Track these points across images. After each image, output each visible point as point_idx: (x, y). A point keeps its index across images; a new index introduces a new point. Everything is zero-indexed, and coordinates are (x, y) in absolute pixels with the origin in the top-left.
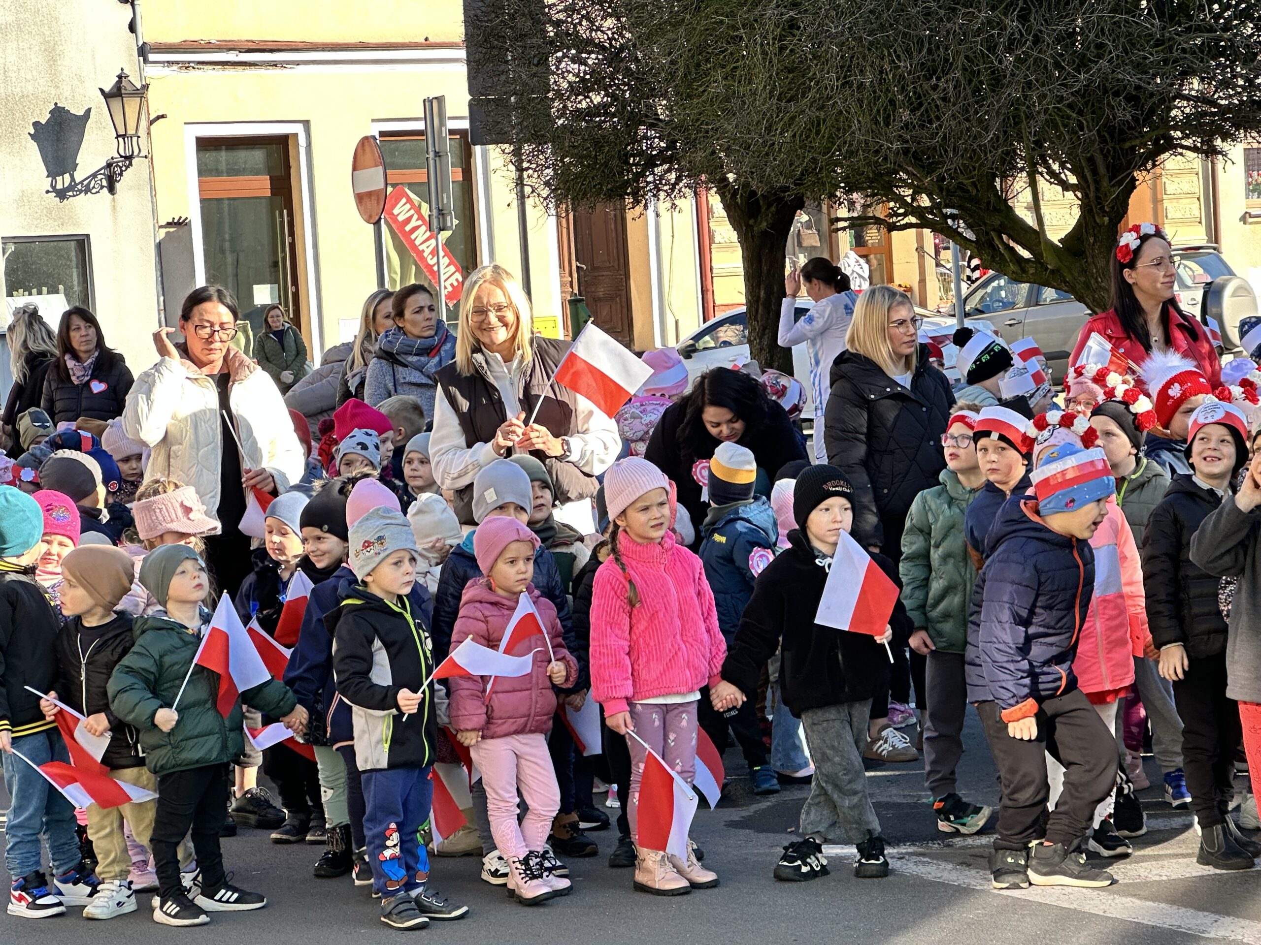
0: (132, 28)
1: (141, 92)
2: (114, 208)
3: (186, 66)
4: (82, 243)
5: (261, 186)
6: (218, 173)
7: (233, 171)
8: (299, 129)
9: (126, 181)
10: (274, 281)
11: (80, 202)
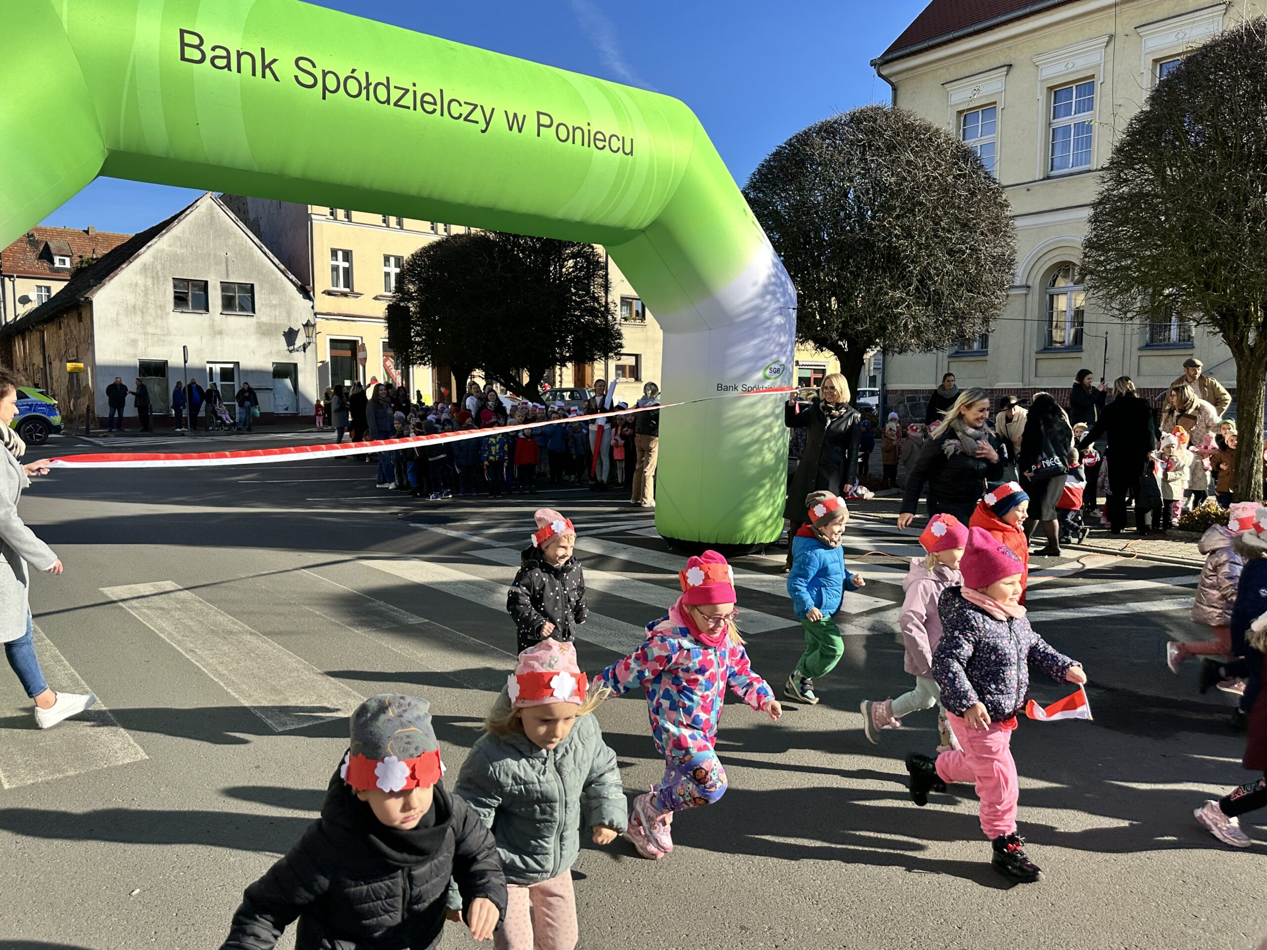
0: (313, 307)
1: (314, 326)
2: (305, 356)
3: (327, 319)
4: (295, 365)
5: (348, 353)
6: (337, 349)
7: (341, 349)
8: (359, 339)
9: (308, 349)
10: (351, 378)
11: (295, 354)
